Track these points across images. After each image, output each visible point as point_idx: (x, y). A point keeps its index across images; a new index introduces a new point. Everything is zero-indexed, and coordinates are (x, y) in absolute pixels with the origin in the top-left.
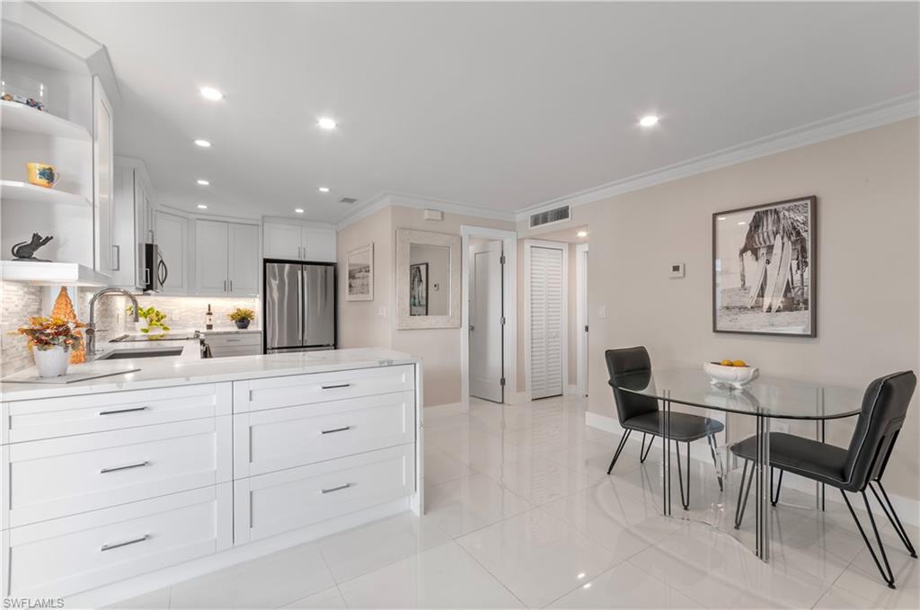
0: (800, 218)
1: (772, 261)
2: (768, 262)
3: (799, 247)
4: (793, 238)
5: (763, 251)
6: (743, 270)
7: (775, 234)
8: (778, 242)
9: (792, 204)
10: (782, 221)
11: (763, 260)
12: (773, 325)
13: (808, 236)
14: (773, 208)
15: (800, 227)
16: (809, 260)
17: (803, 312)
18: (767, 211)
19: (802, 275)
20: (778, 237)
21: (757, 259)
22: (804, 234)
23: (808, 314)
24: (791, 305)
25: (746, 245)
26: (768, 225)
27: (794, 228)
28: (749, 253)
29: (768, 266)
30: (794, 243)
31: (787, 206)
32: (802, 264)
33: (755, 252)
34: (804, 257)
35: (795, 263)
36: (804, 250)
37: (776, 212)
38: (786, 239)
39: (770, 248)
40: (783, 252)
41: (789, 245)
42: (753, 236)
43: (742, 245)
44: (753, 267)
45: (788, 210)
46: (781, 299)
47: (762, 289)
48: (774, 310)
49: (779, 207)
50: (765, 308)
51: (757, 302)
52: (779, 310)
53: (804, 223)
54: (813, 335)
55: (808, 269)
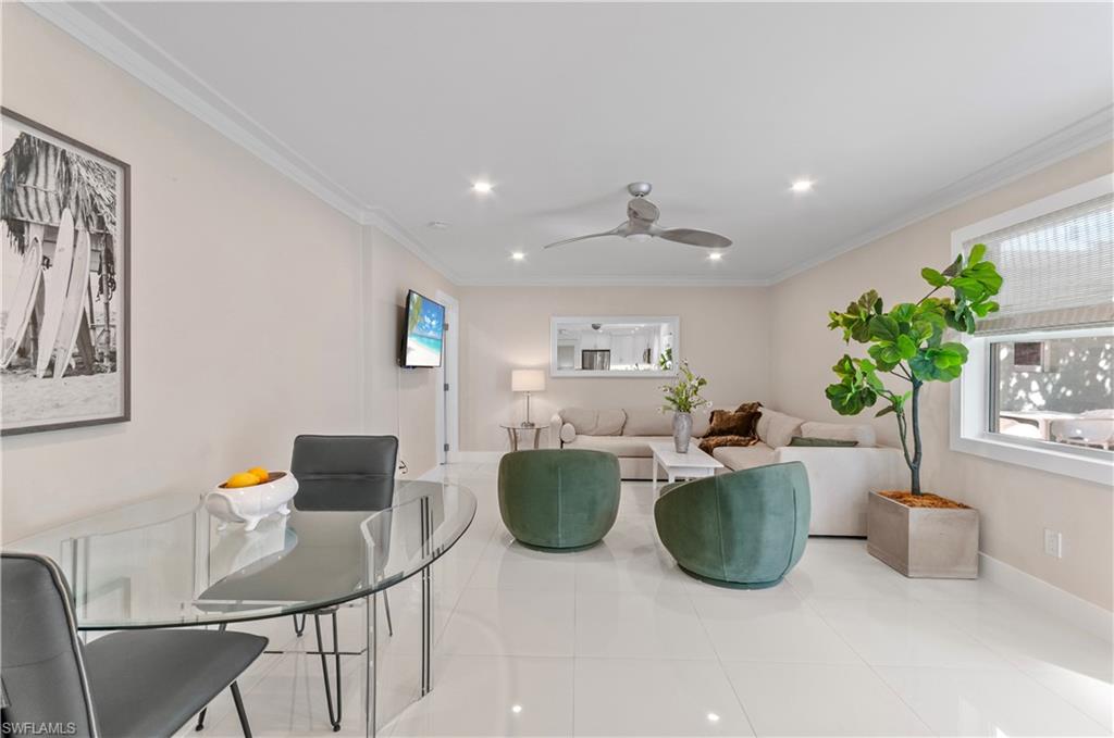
0: (106, 194)
1: (54, 261)
2: (47, 263)
3: (102, 248)
4: (94, 228)
5: (34, 233)
7: (63, 205)
8: (66, 224)
9: (94, 159)
10: (76, 186)
11: (35, 254)
12: (58, 406)
13: (116, 232)
14: (61, 145)
15: (105, 211)
16: (118, 278)
17: (109, 375)
18: (47, 147)
19: (107, 304)
20: (67, 213)
21: (22, 248)
22: (109, 226)
23: (118, 376)
24: (88, 362)
26: (45, 182)
27: (95, 210)
29: (48, 273)
30: (95, 237)
31: (86, 157)
32: (108, 284)
33: (18, 230)
34: (111, 271)
35: (95, 278)
36: (109, 258)
37: (66, 160)
38: (80, 224)
39: (51, 233)
40: (74, 249)
41: (85, 238)
42: (12, 191)
44: (13, 265)
45: (87, 167)
46: (73, 348)
47: (35, 322)
48: (60, 369)
49: (71, 151)
50: (42, 365)
51: (22, 352)
52: (69, 373)
53: (111, 207)
54: (126, 418)
55: (117, 296)
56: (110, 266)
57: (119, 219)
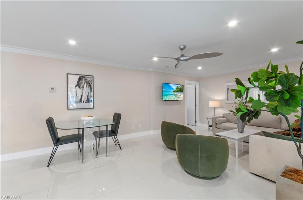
0: (90, 80)
1: (84, 90)
2: (83, 90)
3: (90, 87)
5: (81, 87)
6: (76, 91)
7: (85, 83)
8: (85, 85)
9: (88, 76)
10: (86, 80)
11: (82, 89)
12: (84, 106)
13: (92, 85)
14: (84, 76)
15: (90, 82)
16: (92, 90)
17: (91, 103)
18: (82, 77)
19: (91, 94)
20: (85, 84)
21: (80, 89)
22: (91, 84)
24: (88, 101)
25: (77, 84)
26: (83, 81)
27: (89, 82)
28: (78, 87)
29: (83, 91)
30: (89, 86)
31: (87, 76)
32: (91, 91)
33: (79, 87)
34: (91, 90)
35: (89, 91)
37: (85, 77)
38: (87, 85)
39: (83, 86)
40: (86, 88)
41: (88, 86)
42: (79, 83)
44: (79, 91)
45: (88, 77)
46: (86, 99)
47: (82, 97)
48: (85, 102)
49: (85, 76)
50: (82, 102)
51: (80, 100)
52: (86, 102)
53: (91, 82)
54: (93, 108)
55: (92, 93)
57: (92, 83)
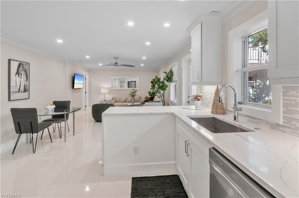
0: (27, 68)
1: (22, 78)
2: (21, 78)
4: (26, 73)
5: (20, 75)
6: (16, 80)
7: (23, 70)
8: (23, 73)
10: (24, 68)
11: (20, 77)
12: (22, 96)
13: (28, 73)
17: (27, 92)
18: (21, 63)
19: (27, 83)
20: (23, 71)
21: (19, 77)
22: (27, 72)
23: (28, 92)
24: (25, 91)
25: (17, 72)
26: (21, 68)
28: (17, 74)
29: (21, 79)
30: (26, 74)
31: (25, 63)
32: (27, 80)
33: (19, 75)
34: (27, 78)
35: (26, 79)
36: (27, 76)
37: (23, 65)
39: (22, 74)
40: (24, 76)
41: (25, 74)
42: (18, 70)
43: (16, 72)
44: (18, 79)
45: (25, 65)
46: (23, 89)
47: (20, 86)
48: (22, 92)
49: (23, 63)
50: (21, 91)
51: (19, 90)
52: (23, 92)
53: (27, 69)
54: (29, 98)
55: (28, 81)
56: (27, 77)
57: (28, 71)
